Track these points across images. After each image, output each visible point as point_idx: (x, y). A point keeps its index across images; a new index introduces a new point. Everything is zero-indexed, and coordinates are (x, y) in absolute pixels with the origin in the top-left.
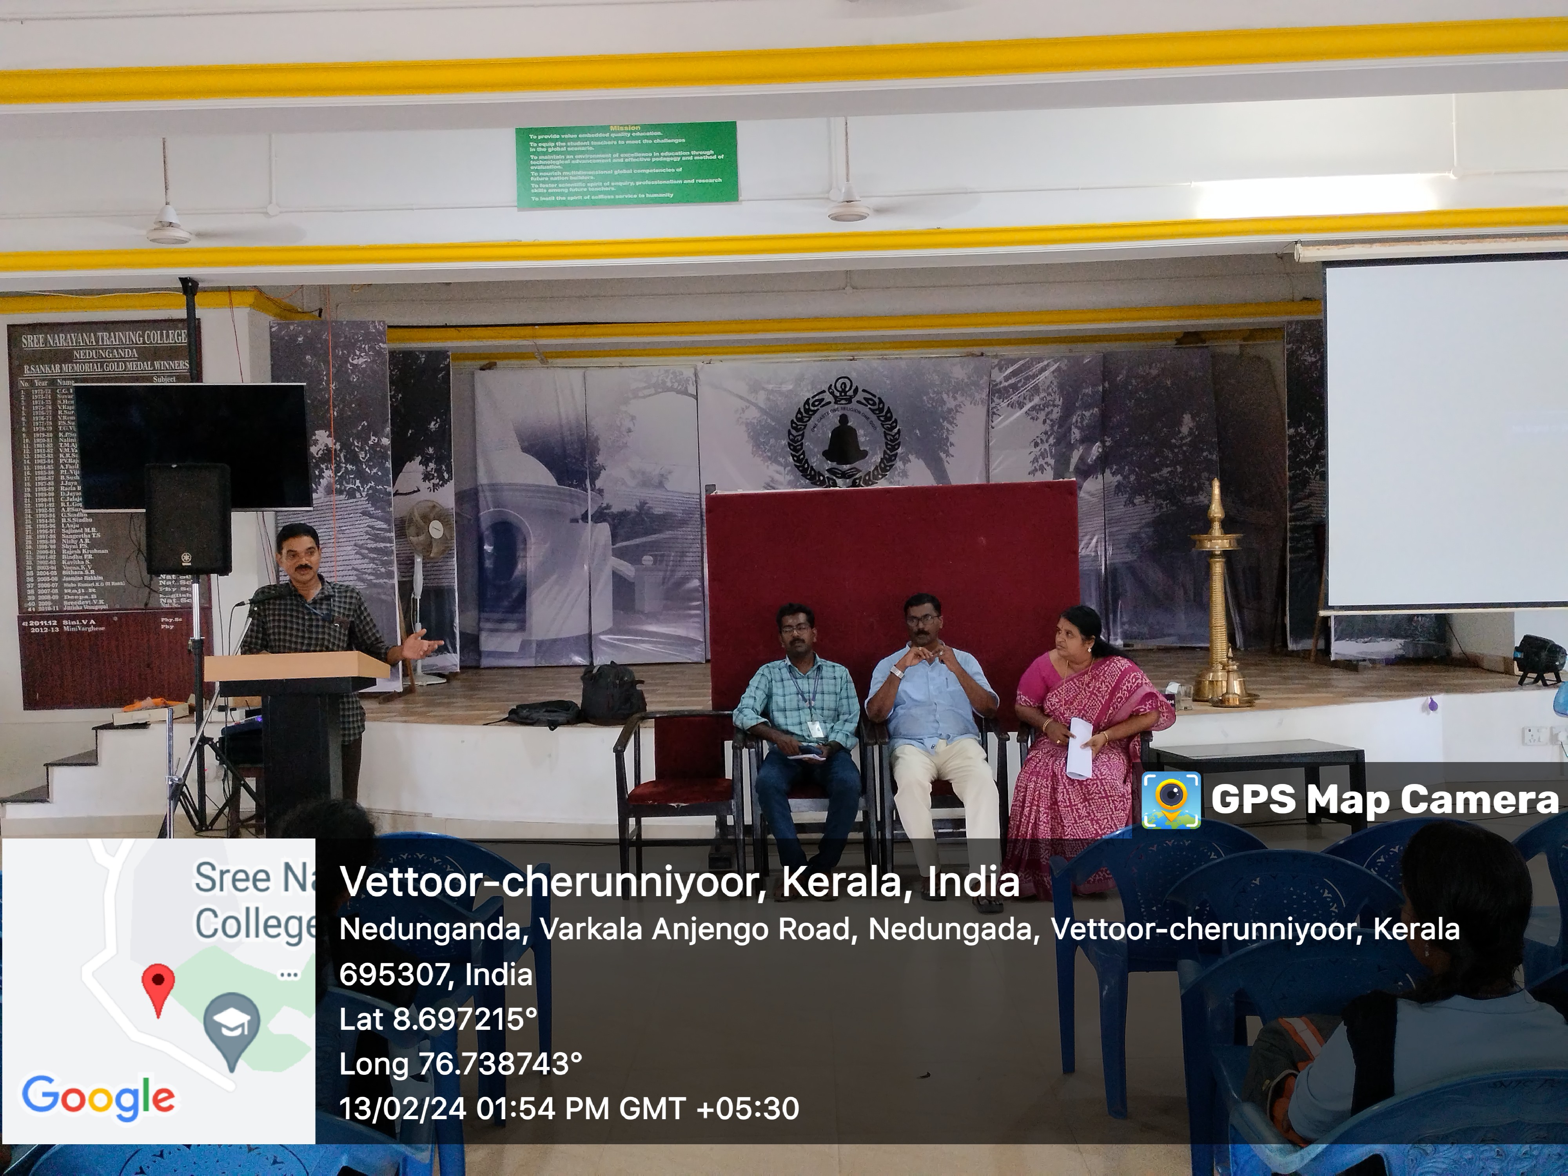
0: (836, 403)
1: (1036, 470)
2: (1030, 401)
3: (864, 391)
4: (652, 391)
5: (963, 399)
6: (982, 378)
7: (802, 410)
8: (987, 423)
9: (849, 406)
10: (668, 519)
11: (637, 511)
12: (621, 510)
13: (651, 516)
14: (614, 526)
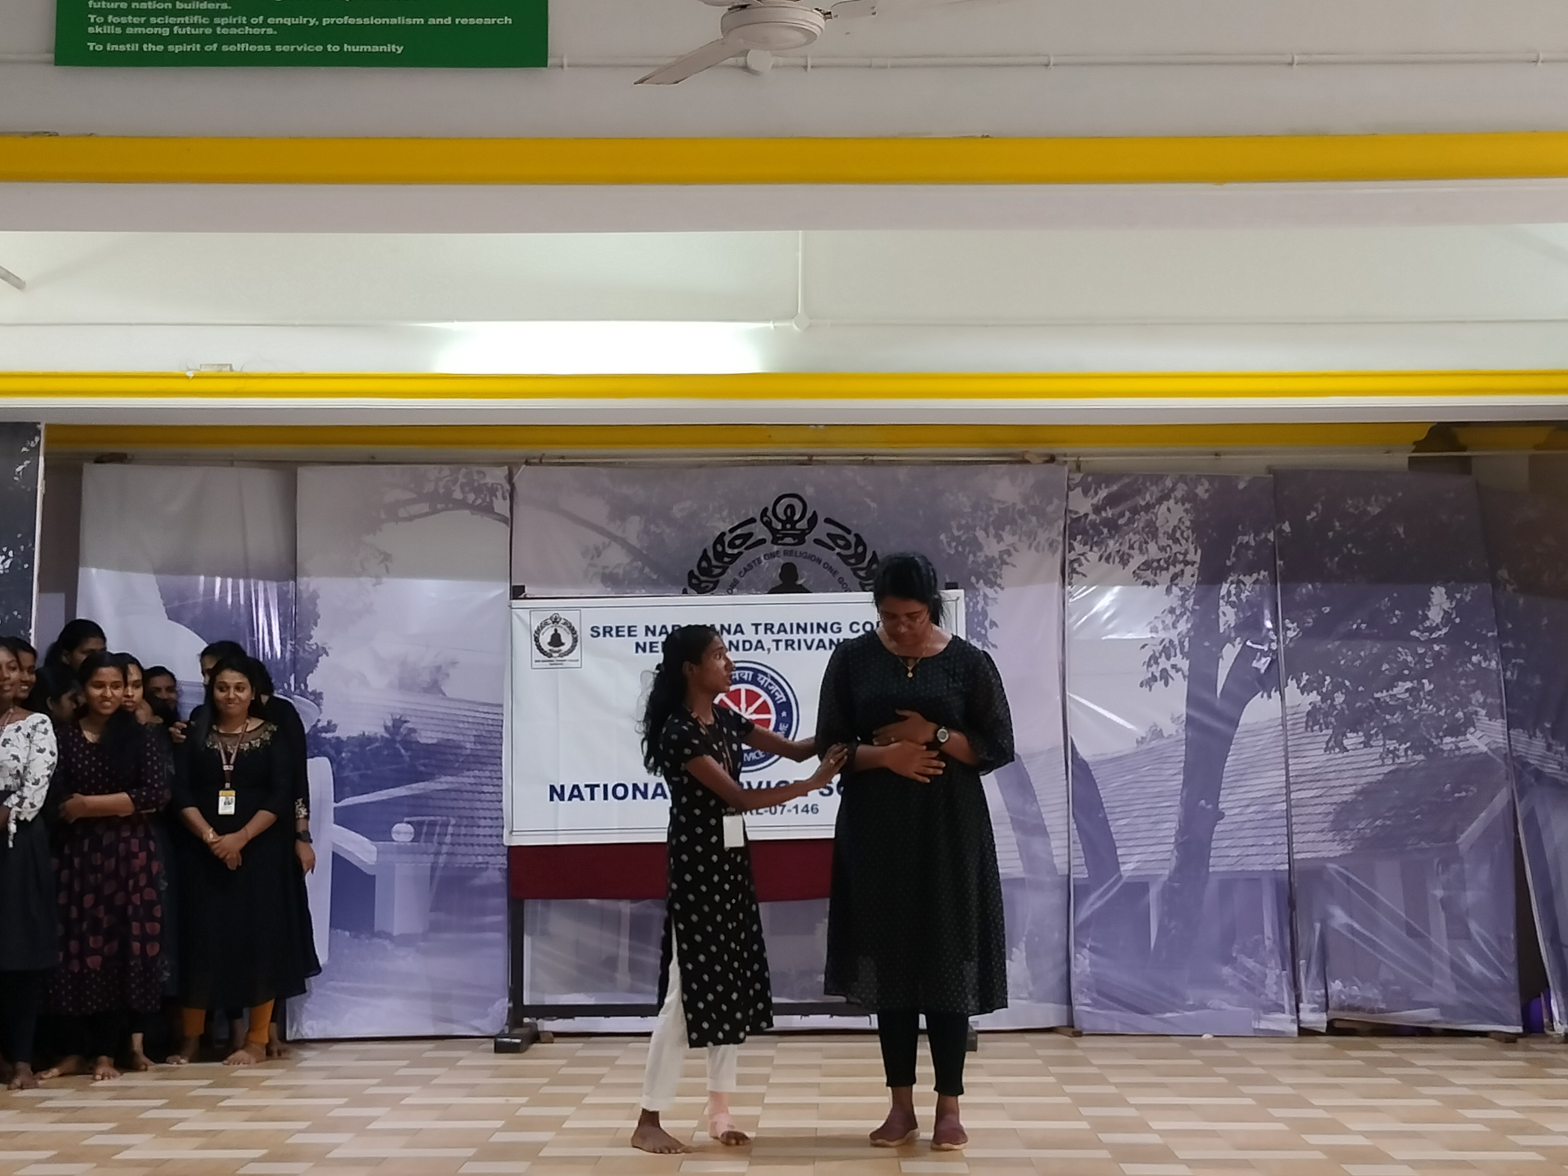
1: (1154, 679)
2: (1142, 552)
3: (828, 521)
4: (425, 507)
5: (1016, 537)
6: (1051, 505)
7: (711, 554)
9: (799, 548)
10: (445, 753)
11: (386, 735)
12: (355, 734)
13: (414, 746)
14: (339, 764)
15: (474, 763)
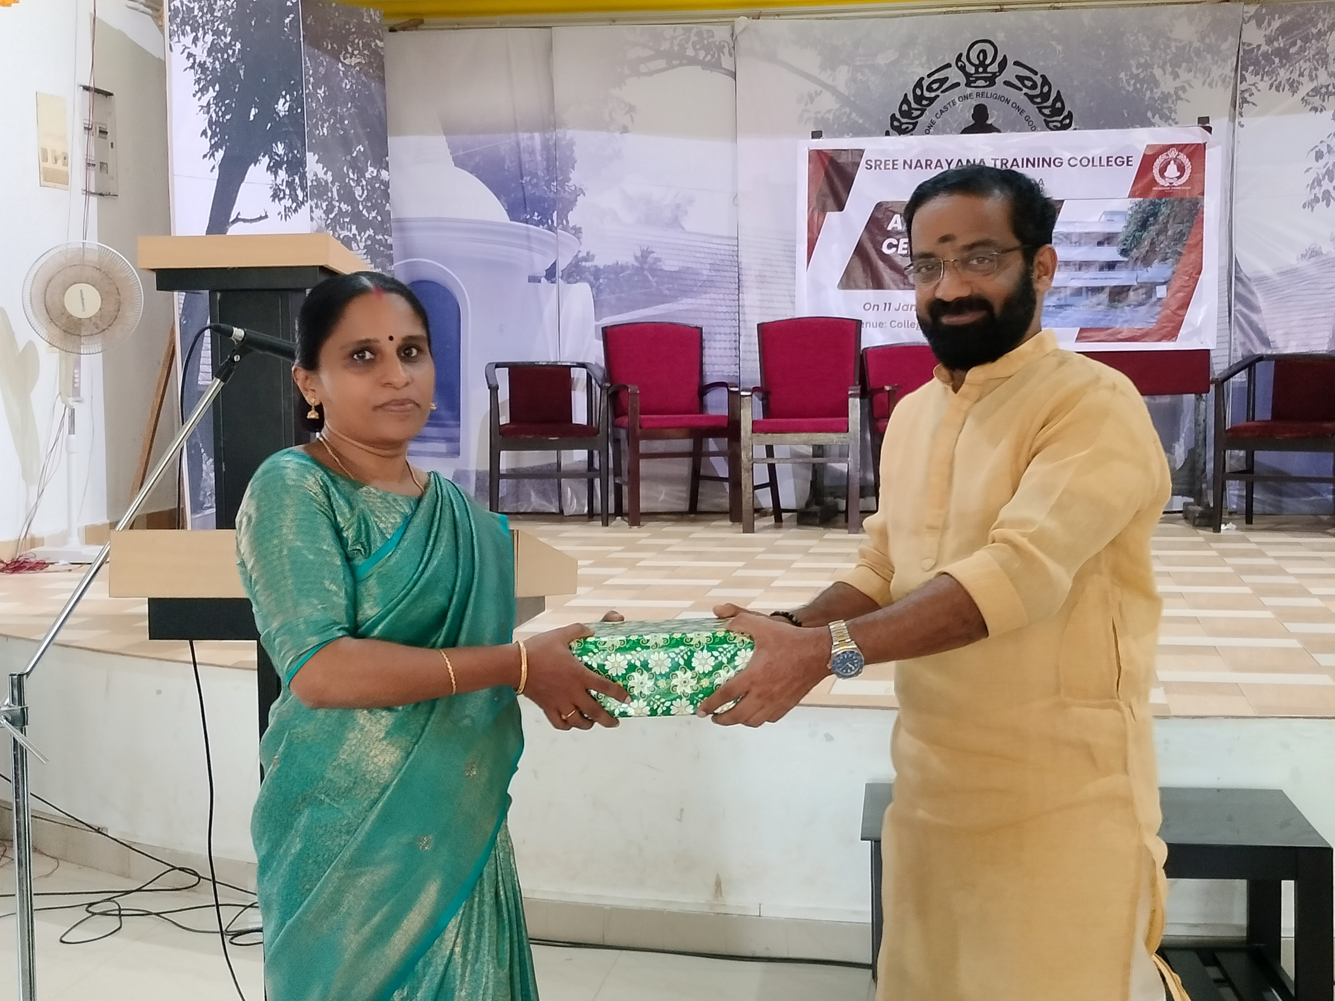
0: (968, 85)
1: (1316, 200)
2: (1311, 79)
3: (1017, 63)
4: (662, 63)
5: (1192, 74)
6: (1226, 40)
7: (911, 98)
8: (1233, 119)
9: (990, 90)
10: (686, 280)
11: (636, 264)
12: (610, 263)
13: (659, 273)
14: (598, 288)
15: (710, 287)
